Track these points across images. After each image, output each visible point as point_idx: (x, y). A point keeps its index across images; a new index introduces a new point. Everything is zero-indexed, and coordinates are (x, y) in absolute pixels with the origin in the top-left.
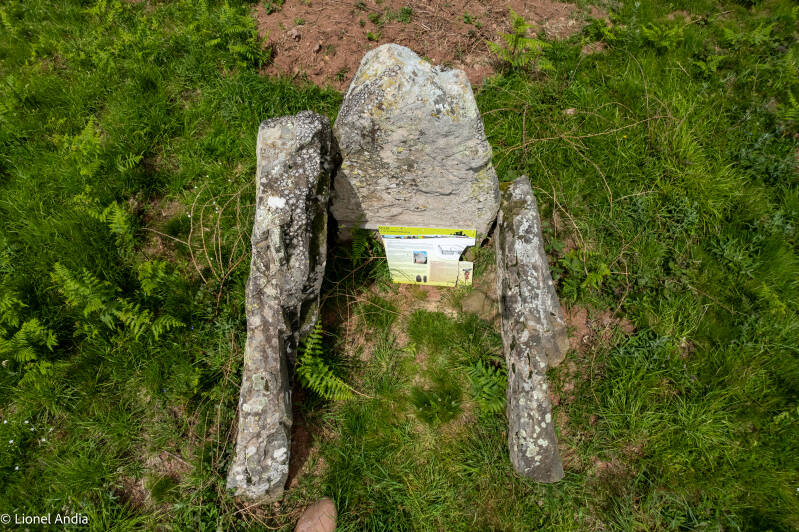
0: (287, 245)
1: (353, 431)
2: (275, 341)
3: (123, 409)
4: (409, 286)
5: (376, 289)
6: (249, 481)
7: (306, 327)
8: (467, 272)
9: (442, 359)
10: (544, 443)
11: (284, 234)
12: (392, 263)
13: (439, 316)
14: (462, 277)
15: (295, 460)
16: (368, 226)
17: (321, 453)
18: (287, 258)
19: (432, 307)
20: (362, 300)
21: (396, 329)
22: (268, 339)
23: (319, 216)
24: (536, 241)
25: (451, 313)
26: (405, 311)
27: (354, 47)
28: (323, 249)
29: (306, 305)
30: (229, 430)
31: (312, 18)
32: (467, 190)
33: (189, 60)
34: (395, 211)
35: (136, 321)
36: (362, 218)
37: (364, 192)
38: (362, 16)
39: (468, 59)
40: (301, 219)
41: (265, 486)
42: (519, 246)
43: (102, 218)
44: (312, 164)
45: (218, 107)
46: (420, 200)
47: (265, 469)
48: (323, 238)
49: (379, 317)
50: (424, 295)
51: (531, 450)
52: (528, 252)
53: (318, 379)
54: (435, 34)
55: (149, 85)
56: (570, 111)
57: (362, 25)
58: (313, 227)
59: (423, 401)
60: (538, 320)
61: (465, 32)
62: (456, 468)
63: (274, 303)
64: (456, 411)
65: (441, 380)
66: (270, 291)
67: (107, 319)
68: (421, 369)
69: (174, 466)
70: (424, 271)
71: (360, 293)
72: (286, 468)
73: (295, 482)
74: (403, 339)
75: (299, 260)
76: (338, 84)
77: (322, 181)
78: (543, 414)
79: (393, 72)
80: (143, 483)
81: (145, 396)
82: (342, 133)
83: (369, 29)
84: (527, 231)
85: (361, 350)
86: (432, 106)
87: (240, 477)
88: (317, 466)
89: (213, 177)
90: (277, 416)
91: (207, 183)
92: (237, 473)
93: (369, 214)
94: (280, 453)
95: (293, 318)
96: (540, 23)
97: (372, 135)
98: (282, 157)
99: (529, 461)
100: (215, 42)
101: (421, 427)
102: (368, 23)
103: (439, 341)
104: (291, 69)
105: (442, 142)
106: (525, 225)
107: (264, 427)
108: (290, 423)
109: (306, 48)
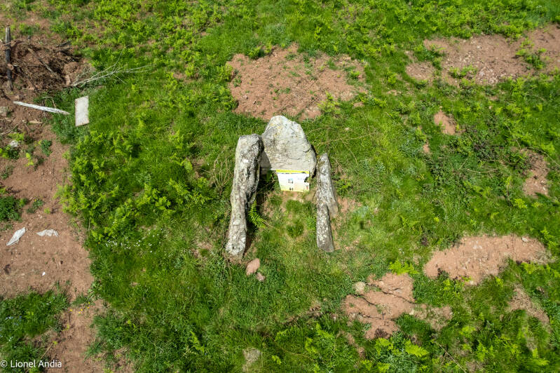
0: (249, 174)
1: (266, 239)
2: (243, 203)
3: (188, 228)
4: (287, 192)
5: (275, 192)
6: (233, 248)
7: (252, 201)
8: (307, 187)
9: (297, 216)
10: (325, 236)
11: (248, 170)
12: (281, 183)
13: (297, 202)
14: (306, 189)
15: (248, 243)
16: (272, 169)
17: (255, 246)
18: (248, 177)
19: (294, 199)
20: (270, 196)
21: (282, 207)
22: (241, 202)
23: (257, 165)
24: (327, 175)
25: (301, 201)
26: (285, 201)
27: (268, 102)
28: (258, 176)
29: (252, 194)
30: (226, 233)
31: (252, 90)
32: (304, 158)
33: (206, 106)
34: (282, 164)
35: (195, 199)
36: (270, 167)
37: (271, 158)
38: (272, 90)
39: (311, 108)
40: (253, 166)
41: (238, 251)
42: (322, 176)
43: (181, 165)
44: (256, 150)
45: (217, 124)
46: (290, 161)
47: (238, 244)
48: (258, 172)
49: (276, 202)
50: (292, 195)
51: (321, 239)
52: (324, 178)
53: (255, 219)
54: (299, 98)
55: (192, 115)
56: (347, 129)
57: (271, 93)
58: (256, 168)
59: (290, 230)
60: (327, 200)
61: (310, 97)
62: (301, 251)
63: (243, 191)
64: (301, 233)
65: (296, 223)
66: (242, 187)
67: (186, 198)
68: (290, 219)
69: (207, 246)
70: (292, 186)
71: (269, 193)
72: (244, 245)
73: (246, 254)
74: (284, 210)
75: (252, 178)
76: (262, 116)
77: (259, 155)
78: (325, 227)
79: (280, 124)
80: (198, 251)
81: (196, 224)
82: (265, 141)
83: (274, 95)
84: (325, 172)
85: (269, 213)
86: (291, 135)
87: (231, 247)
88: (254, 250)
89: (216, 151)
90: (243, 226)
91: (214, 152)
92: (229, 246)
93: (272, 165)
94: (243, 239)
95: (249, 197)
96: (340, 93)
97: (274, 142)
98: (247, 148)
99: (321, 242)
100: (216, 100)
101: (289, 239)
102: (274, 93)
103: (297, 210)
104: (244, 110)
105: (294, 144)
106: (323, 170)
107: (239, 230)
108: (246, 230)
109: (250, 103)
